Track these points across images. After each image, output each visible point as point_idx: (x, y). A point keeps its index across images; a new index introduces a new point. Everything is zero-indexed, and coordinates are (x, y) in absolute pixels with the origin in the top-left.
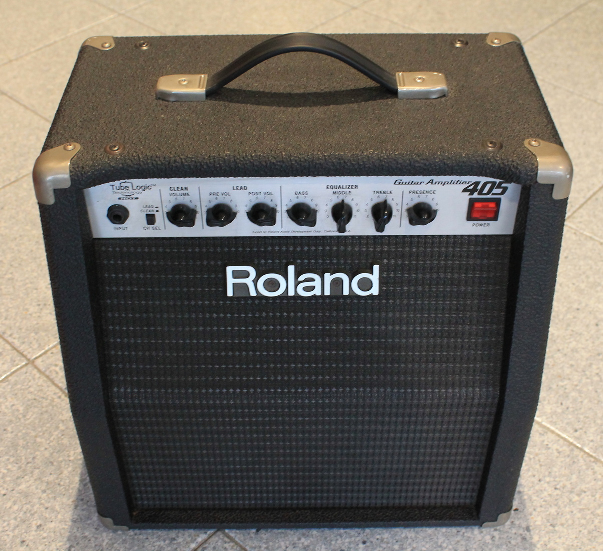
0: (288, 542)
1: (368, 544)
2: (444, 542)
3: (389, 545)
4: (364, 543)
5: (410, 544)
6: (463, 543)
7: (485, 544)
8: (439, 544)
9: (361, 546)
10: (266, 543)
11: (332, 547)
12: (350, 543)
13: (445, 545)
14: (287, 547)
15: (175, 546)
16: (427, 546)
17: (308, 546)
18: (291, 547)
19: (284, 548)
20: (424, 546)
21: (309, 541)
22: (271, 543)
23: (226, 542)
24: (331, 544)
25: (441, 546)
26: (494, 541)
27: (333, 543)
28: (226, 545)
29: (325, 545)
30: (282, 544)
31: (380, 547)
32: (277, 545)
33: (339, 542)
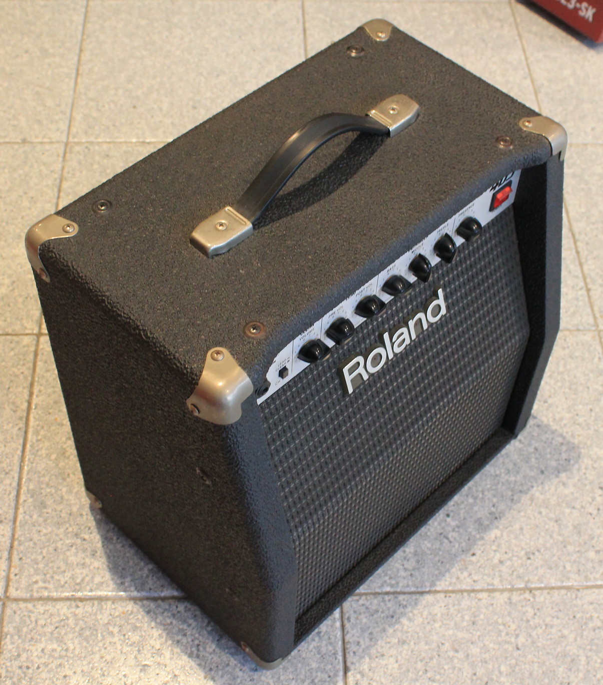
0: (399, 561)
1: (451, 514)
2: (495, 471)
3: (465, 503)
4: (448, 515)
5: (477, 491)
6: (507, 461)
7: (521, 450)
8: (494, 474)
9: (449, 519)
10: (386, 575)
11: (432, 537)
12: (439, 524)
13: (498, 472)
14: (403, 565)
15: (326, 637)
16: (489, 482)
17: (416, 551)
18: (405, 562)
19: (401, 567)
20: (486, 485)
21: (412, 547)
22: (389, 572)
23: (358, 601)
24: (429, 537)
25: (496, 475)
26: (523, 443)
27: (429, 534)
28: (361, 602)
29: (425, 540)
30: (397, 565)
31: (461, 509)
32: (395, 570)
33: (432, 530)
